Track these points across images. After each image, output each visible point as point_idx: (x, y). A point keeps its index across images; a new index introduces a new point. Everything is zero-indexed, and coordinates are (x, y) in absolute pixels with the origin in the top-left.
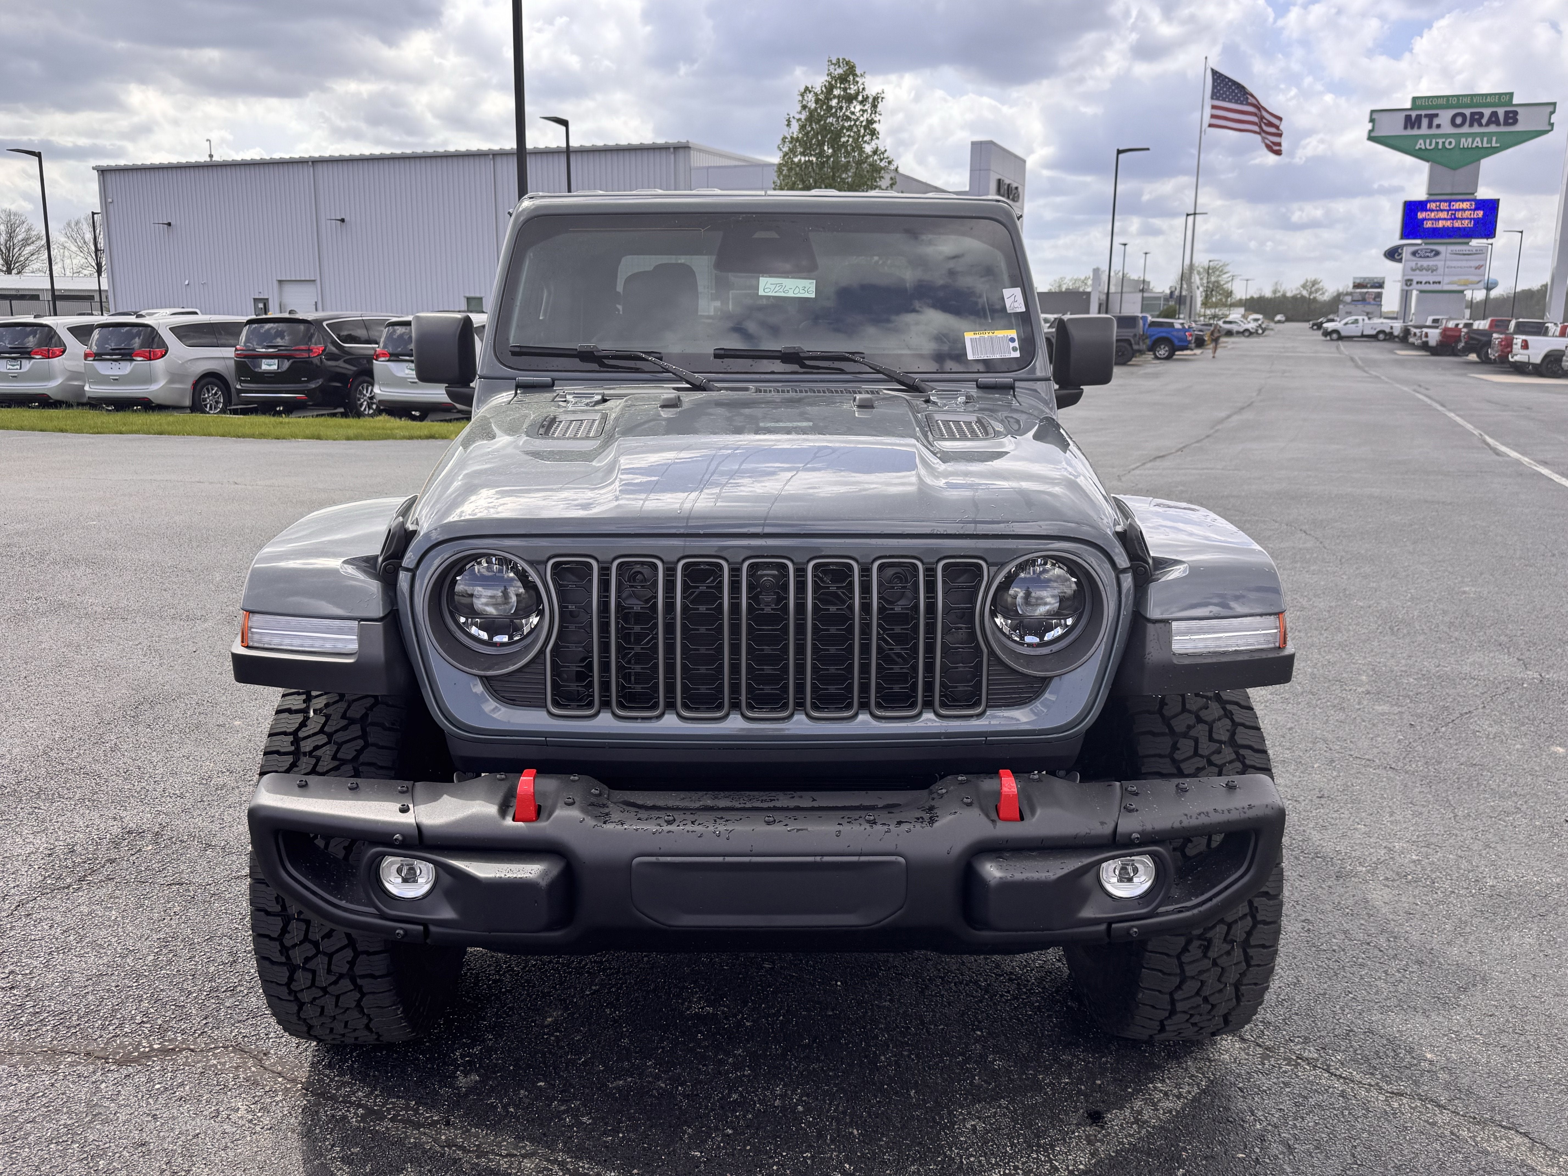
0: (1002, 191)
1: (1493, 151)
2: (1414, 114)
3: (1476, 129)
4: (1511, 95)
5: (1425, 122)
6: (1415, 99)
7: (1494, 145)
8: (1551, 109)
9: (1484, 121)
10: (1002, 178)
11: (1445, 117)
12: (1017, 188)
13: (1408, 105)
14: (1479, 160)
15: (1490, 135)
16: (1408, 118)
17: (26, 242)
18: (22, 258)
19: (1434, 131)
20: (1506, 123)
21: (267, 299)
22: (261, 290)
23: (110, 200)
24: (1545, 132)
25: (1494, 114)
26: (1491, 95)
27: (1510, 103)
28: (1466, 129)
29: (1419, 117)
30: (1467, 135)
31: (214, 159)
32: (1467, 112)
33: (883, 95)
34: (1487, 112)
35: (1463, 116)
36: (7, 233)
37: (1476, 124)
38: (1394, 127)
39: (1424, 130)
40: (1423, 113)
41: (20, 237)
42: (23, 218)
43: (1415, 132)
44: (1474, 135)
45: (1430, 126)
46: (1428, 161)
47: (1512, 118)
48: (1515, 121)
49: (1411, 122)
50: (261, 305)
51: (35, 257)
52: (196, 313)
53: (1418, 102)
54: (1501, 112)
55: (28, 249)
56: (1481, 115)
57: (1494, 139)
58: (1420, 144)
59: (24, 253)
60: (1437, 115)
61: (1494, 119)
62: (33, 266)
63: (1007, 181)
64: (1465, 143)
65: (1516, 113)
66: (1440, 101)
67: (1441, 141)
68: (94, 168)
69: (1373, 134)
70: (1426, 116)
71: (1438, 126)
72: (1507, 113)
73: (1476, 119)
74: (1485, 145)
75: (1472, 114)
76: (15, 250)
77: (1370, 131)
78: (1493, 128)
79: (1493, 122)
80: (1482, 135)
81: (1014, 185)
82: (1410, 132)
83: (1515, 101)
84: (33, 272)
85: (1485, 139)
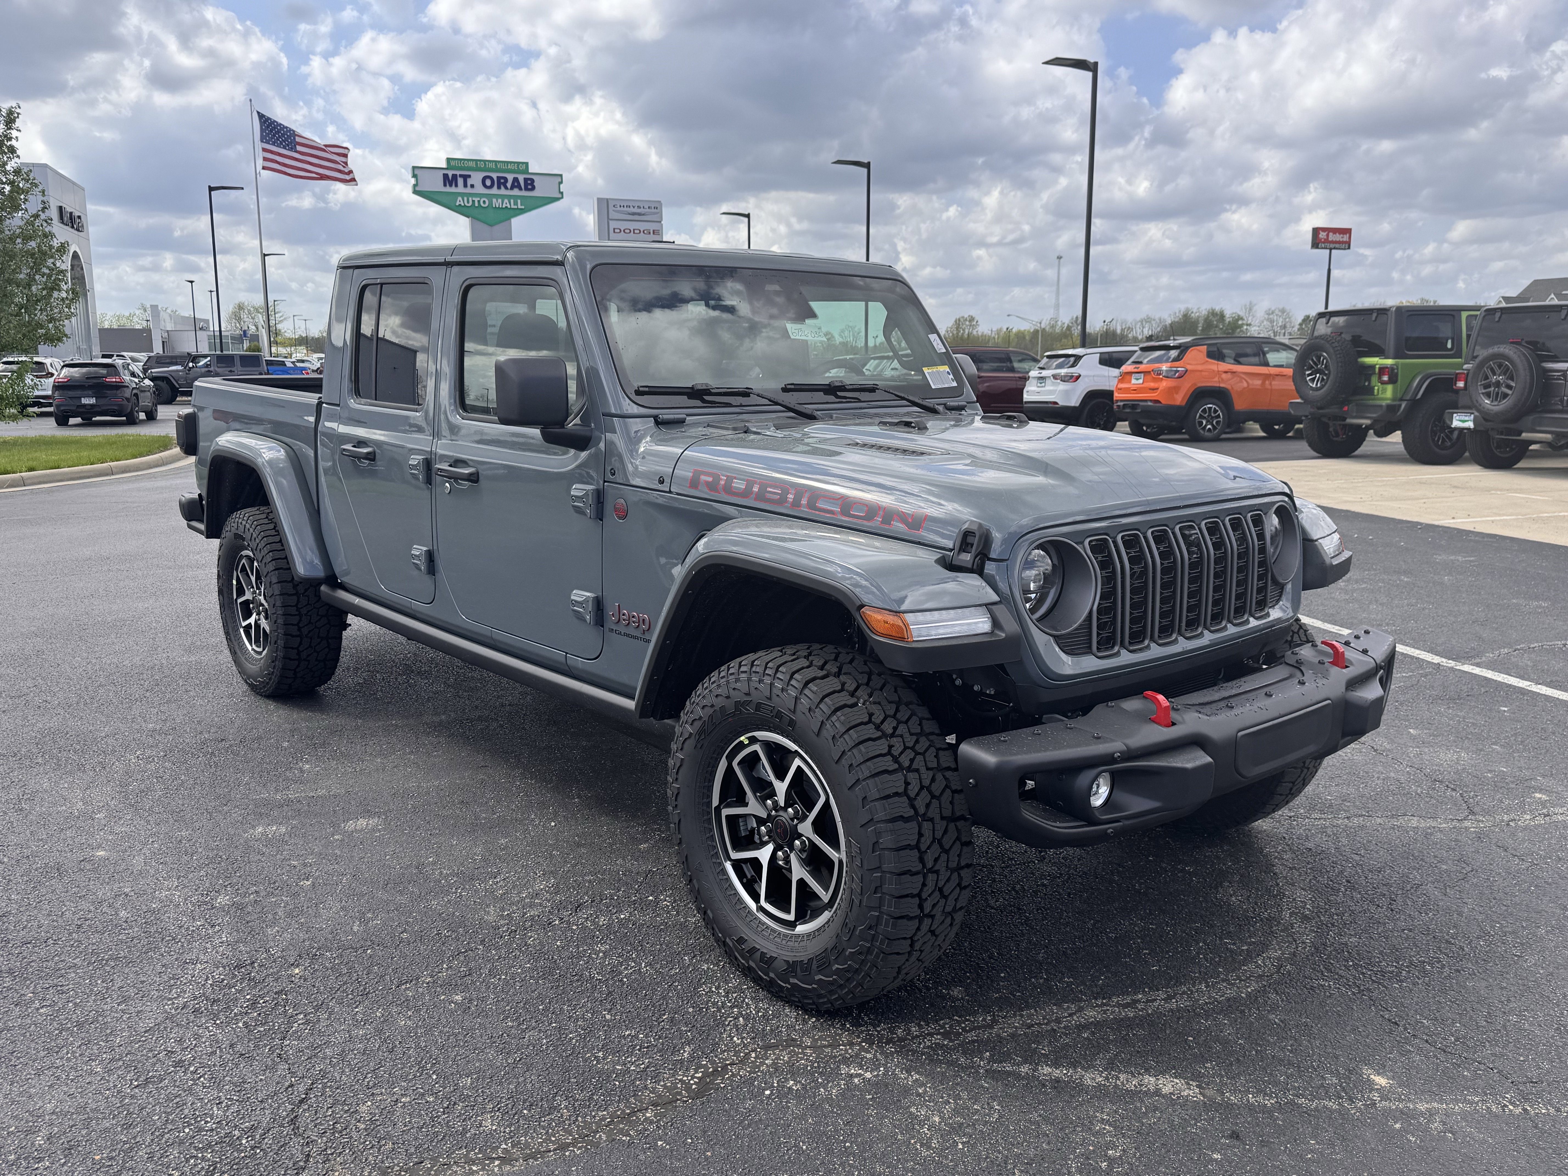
0: (65, 219)
1: (521, 212)
2: (450, 173)
3: (503, 191)
4: (527, 164)
5: (460, 181)
6: (449, 160)
7: (520, 207)
8: (559, 179)
9: (509, 185)
10: (64, 206)
11: (476, 178)
12: (79, 217)
13: (444, 165)
14: (509, 219)
15: (516, 197)
16: (445, 176)
19: (469, 190)
20: (526, 189)
24: (558, 199)
25: (516, 180)
26: (511, 162)
27: (526, 171)
28: (494, 191)
29: (454, 176)
30: (497, 196)
32: (494, 176)
33: (18, 110)
34: (510, 177)
35: (491, 178)
37: (502, 187)
38: (436, 184)
39: (461, 189)
40: (458, 173)
43: (453, 189)
44: (503, 197)
45: (465, 185)
46: (468, 217)
47: (530, 184)
48: (533, 188)
49: (449, 181)
53: (453, 163)
54: (521, 178)
56: (506, 179)
57: (519, 201)
58: (459, 201)
60: (469, 176)
61: (516, 184)
63: (69, 210)
64: (497, 203)
65: (533, 181)
66: (471, 164)
67: (476, 200)
69: (417, 189)
70: (461, 176)
71: (472, 186)
72: (526, 180)
73: (502, 182)
74: (513, 206)
75: (499, 178)
77: (415, 186)
78: (516, 192)
79: (516, 187)
80: (509, 197)
81: (76, 214)
82: (448, 189)
83: (531, 170)
85: (512, 201)
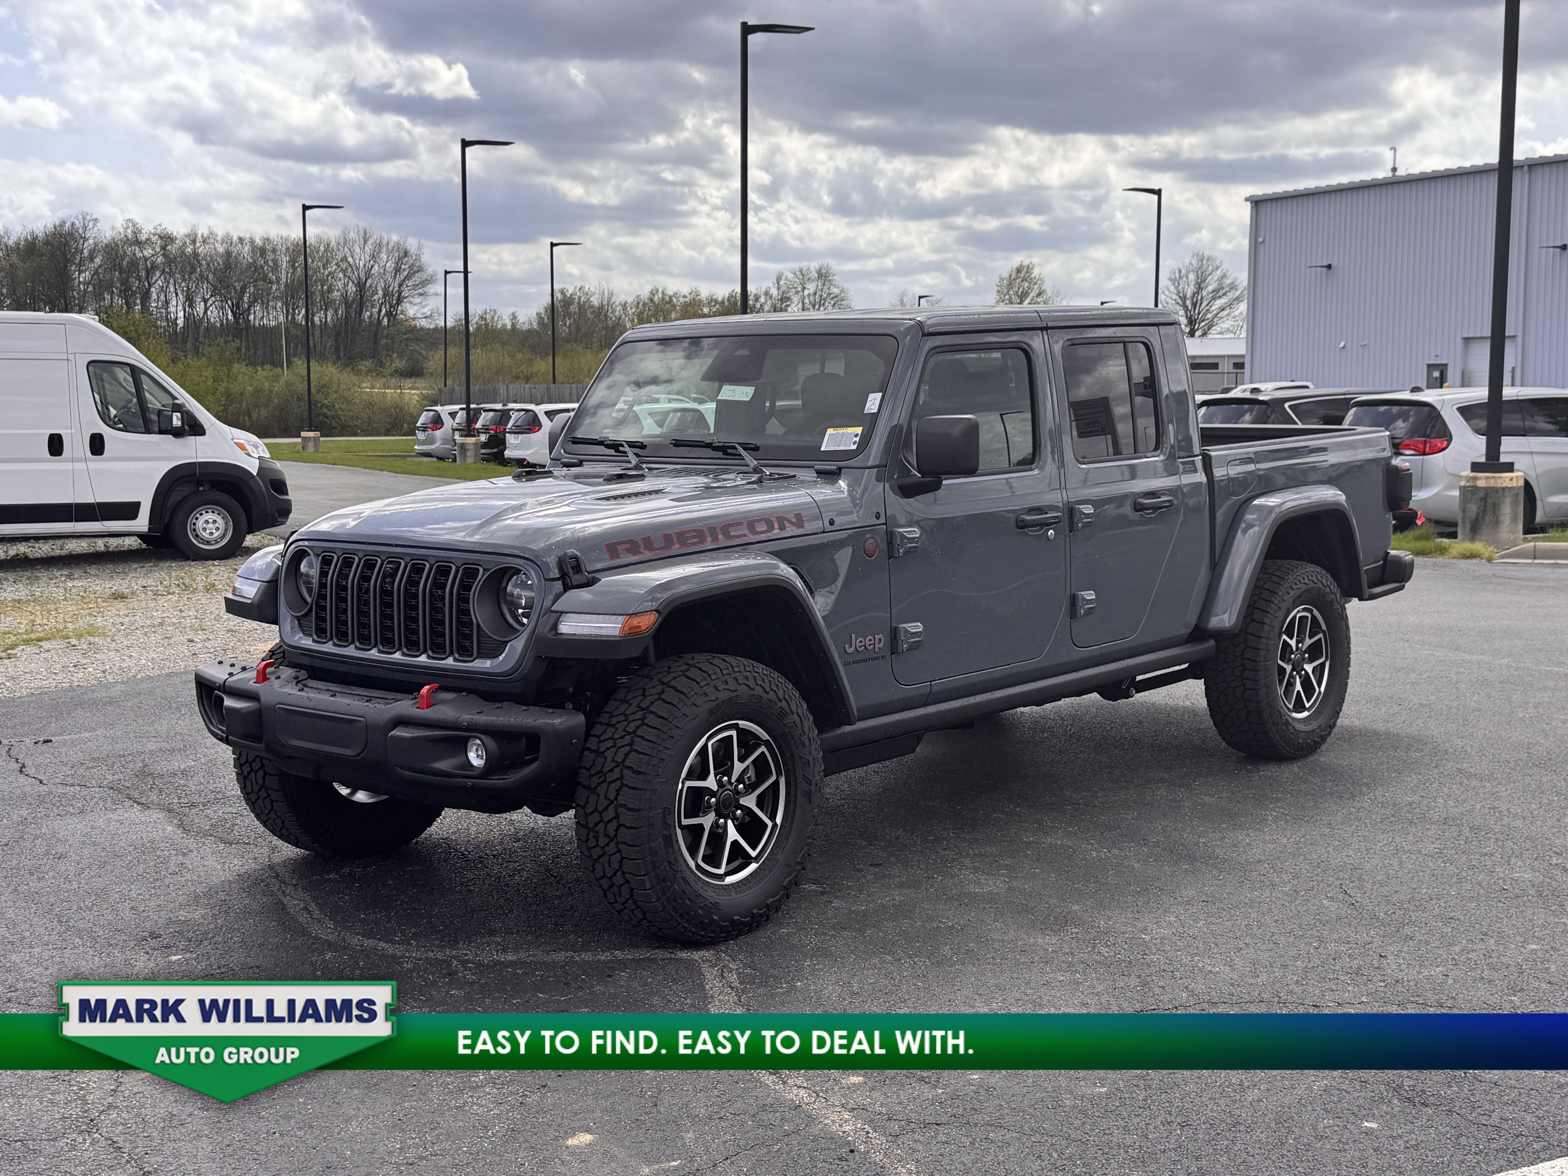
17: (1216, 294)
18: (1209, 316)
21: (1446, 365)
22: (1439, 353)
23: (1261, 240)
31: (1397, 173)
36: (1197, 283)
41: (1210, 288)
42: (1217, 262)
50: (1436, 374)
51: (1225, 313)
52: (1307, 387)
55: (1219, 303)
59: (1214, 308)
62: (1223, 325)
68: (1247, 200)
76: (1204, 305)
84: (1221, 333)
